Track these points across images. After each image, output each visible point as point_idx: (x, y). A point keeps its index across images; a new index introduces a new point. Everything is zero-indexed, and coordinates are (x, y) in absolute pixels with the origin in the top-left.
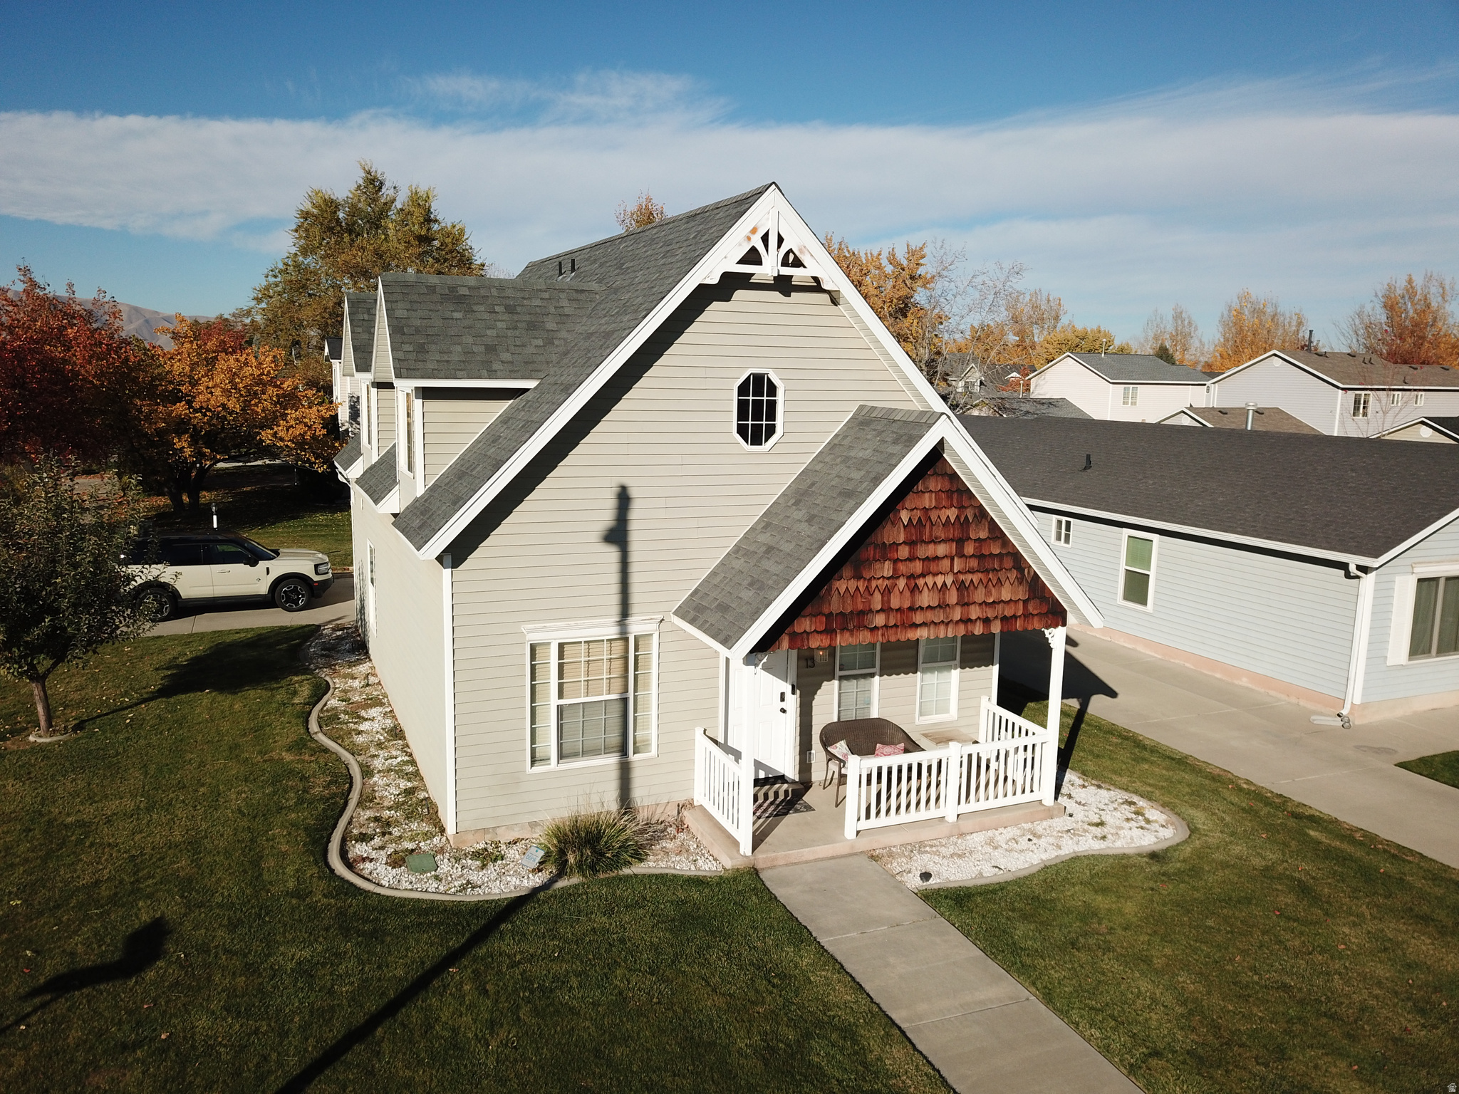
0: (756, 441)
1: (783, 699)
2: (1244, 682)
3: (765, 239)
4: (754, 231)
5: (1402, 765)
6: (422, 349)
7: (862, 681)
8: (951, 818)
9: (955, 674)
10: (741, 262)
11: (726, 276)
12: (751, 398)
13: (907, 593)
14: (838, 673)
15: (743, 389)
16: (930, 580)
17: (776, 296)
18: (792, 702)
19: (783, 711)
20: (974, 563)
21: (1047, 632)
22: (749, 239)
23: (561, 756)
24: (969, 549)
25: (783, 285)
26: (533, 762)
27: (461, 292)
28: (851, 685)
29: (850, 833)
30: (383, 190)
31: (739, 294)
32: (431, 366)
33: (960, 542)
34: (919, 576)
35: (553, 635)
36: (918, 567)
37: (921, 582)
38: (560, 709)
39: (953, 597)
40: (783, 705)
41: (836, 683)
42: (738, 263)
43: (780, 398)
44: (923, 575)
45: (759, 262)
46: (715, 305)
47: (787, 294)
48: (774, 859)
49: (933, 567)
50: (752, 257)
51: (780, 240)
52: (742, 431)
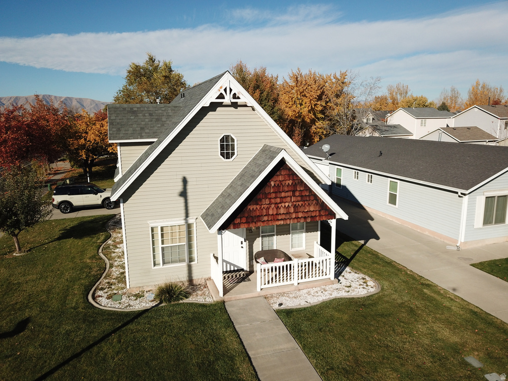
0: (228, 158)
1: (242, 243)
2: (427, 233)
3: (225, 90)
4: (221, 87)
5: (473, 265)
6: (119, 130)
7: (271, 238)
8: (296, 284)
9: (304, 234)
10: (217, 98)
11: (212, 103)
12: (225, 143)
13: (275, 209)
14: (261, 234)
15: (222, 140)
16: (283, 205)
17: (232, 109)
18: (246, 244)
19: (242, 247)
20: (299, 199)
21: (329, 221)
22: (219, 90)
23: (164, 263)
24: (297, 194)
25: (235, 105)
26: (155, 265)
27: (134, 110)
28: (266, 239)
29: (259, 290)
30: (155, 61)
31: (219, 109)
32: (121, 135)
33: (294, 192)
34: (279, 203)
35: (158, 224)
36: (278, 200)
37: (280, 205)
38: (163, 249)
39: (292, 210)
40: (242, 245)
41: (260, 238)
42: (216, 99)
43: (235, 143)
44: (280, 203)
45: (223, 98)
46: (210, 113)
47: (236, 108)
48: (231, 298)
49: (284, 200)
50: (221, 96)
51: (231, 90)
52: (222, 154)
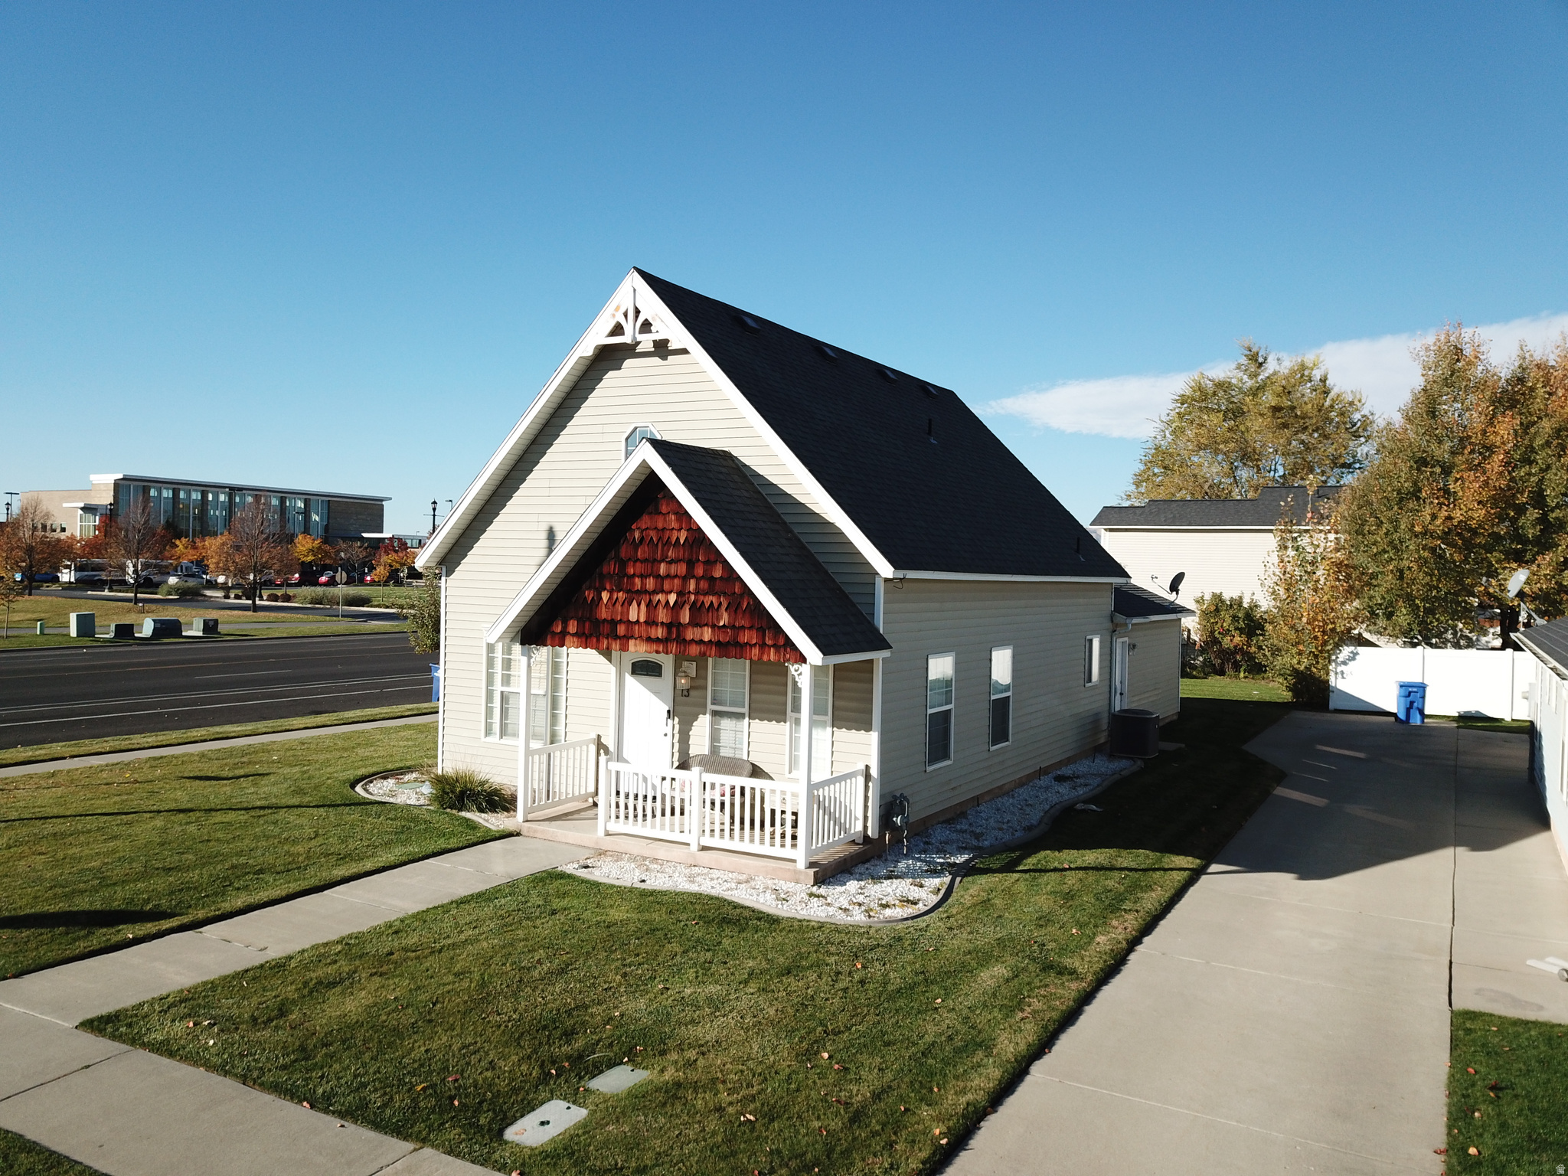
3: (626, 315)
4: (617, 309)
7: (735, 721)
8: (694, 847)
11: (602, 348)
14: (710, 707)
16: (663, 598)
17: (656, 360)
18: (671, 728)
19: (666, 735)
20: (704, 586)
22: (614, 315)
23: (505, 733)
24: (699, 570)
26: (487, 732)
28: (722, 721)
29: (601, 833)
31: (628, 363)
33: (691, 564)
34: (653, 593)
36: (650, 583)
37: (655, 598)
38: (503, 695)
40: (666, 729)
41: (708, 716)
42: (608, 336)
45: (623, 333)
46: (611, 374)
47: (664, 357)
48: (535, 831)
49: (666, 585)
50: (618, 330)
51: (637, 312)
